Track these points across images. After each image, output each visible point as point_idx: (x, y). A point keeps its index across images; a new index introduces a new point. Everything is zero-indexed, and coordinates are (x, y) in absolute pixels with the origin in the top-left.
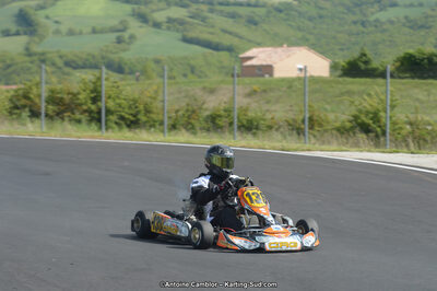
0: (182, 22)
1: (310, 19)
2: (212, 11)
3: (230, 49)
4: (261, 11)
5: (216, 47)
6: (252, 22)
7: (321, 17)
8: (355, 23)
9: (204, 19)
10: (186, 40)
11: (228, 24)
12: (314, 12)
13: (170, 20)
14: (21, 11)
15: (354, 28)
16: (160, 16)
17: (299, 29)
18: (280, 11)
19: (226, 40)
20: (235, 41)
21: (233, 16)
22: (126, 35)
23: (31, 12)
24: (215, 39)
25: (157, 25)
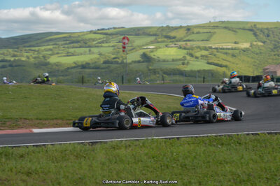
0: (207, 57)
1: (257, 54)
2: (218, 52)
3: (226, 66)
4: (237, 51)
5: (221, 66)
6: (233, 56)
7: (261, 53)
8: (275, 55)
9: (215, 55)
10: (208, 63)
11: (225, 56)
12: (258, 51)
13: (202, 56)
14: (144, 53)
15: (274, 57)
16: (198, 54)
17: (252, 58)
18: (244, 51)
19: (224, 63)
20: (228, 63)
21: (226, 53)
22: (186, 62)
23: (148, 53)
24: (220, 63)
25: (197, 58)
